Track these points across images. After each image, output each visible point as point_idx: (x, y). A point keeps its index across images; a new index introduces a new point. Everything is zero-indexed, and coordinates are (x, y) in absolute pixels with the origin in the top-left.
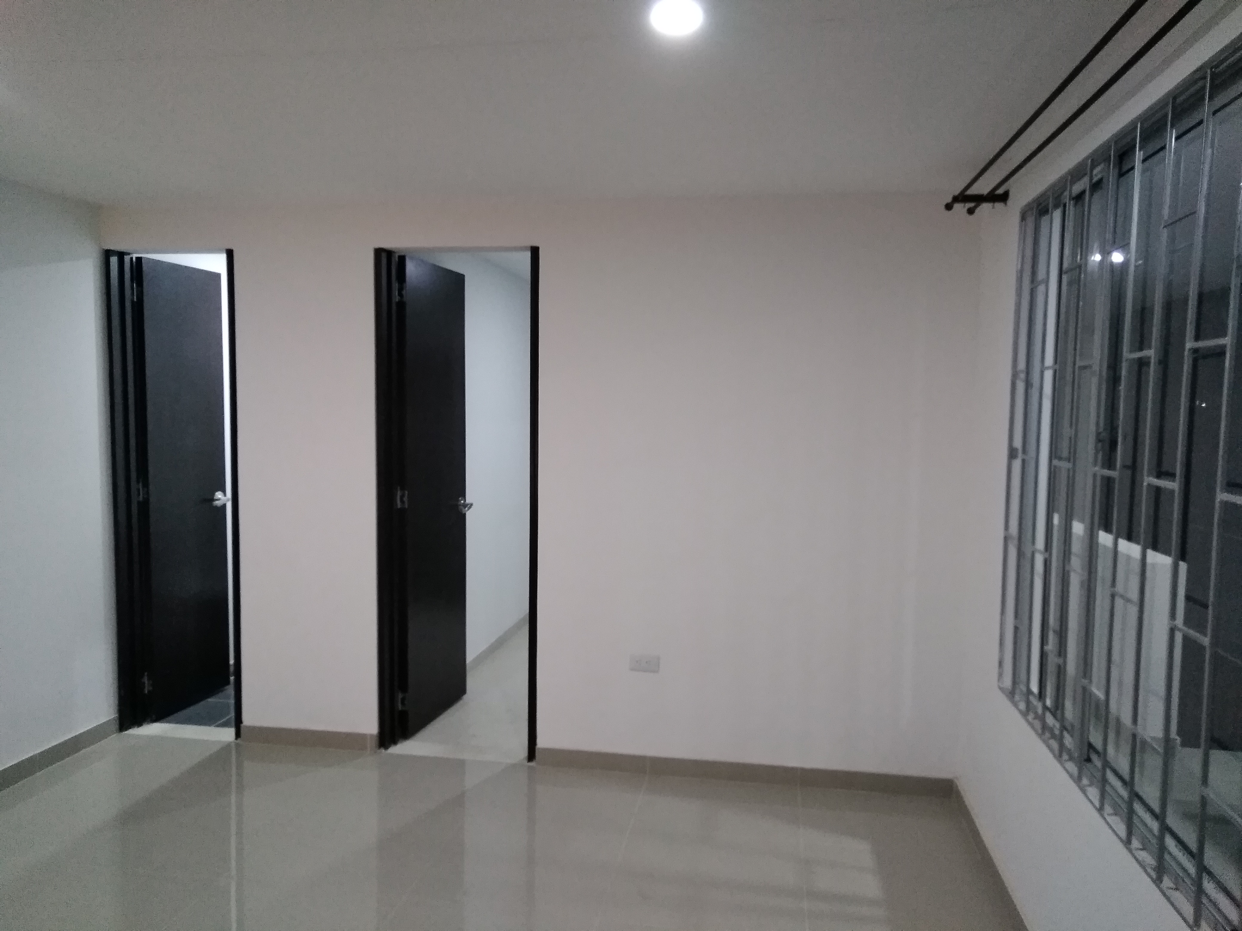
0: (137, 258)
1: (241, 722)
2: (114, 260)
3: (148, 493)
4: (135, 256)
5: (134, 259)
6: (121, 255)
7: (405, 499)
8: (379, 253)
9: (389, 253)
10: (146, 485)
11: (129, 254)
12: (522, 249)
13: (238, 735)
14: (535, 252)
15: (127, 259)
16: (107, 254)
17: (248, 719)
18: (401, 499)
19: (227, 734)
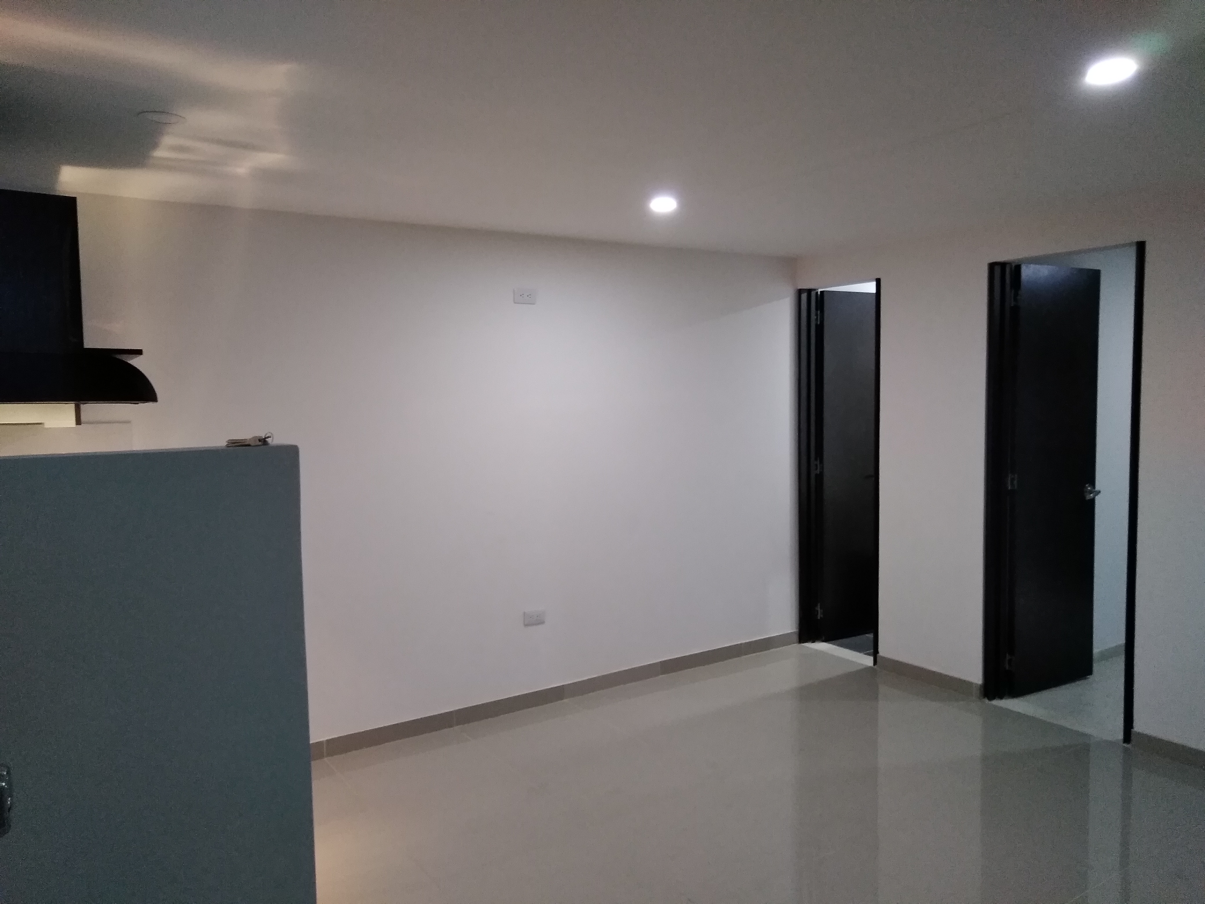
0: (821, 292)
1: (878, 653)
2: (804, 296)
3: (822, 468)
4: (820, 290)
5: (819, 293)
6: (809, 291)
7: (1015, 482)
8: (992, 266)
9: (1003, 265)
10: (821, 462)
11: (815, 290)
12: (1130, 245)
13: (875, 662)
14: (1141, 247)
15: (813, 293)
16: (800, 292)
17: (883, 651)
18: (1011, 482)
19: (869, 661)
